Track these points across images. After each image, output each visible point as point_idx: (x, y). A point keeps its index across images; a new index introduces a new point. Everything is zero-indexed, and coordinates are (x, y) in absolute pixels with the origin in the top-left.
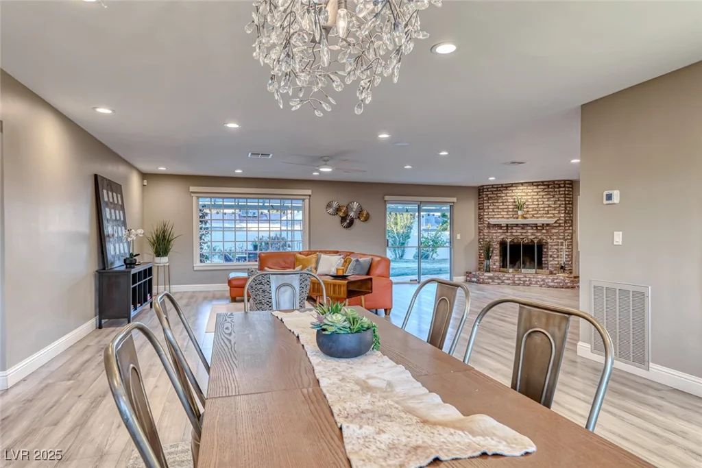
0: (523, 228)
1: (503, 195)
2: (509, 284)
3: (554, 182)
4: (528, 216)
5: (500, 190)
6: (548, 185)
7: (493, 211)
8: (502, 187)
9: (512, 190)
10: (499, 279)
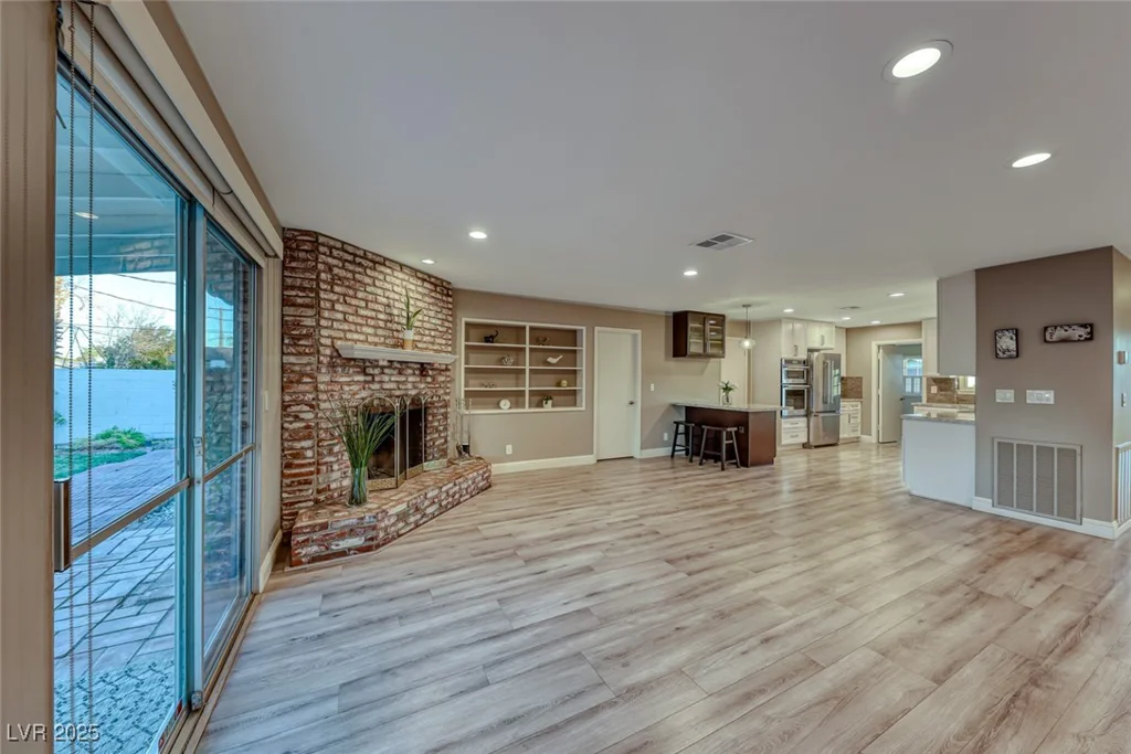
0: (400, 372)
1: (367, 280)
5: (360, 264)
6: (436, 286)
7: (345, 320)
8: (365, 257)
9: (385, 274)
10: (417, 509)
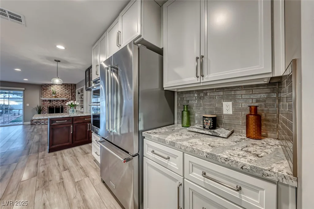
0: (56, 102)
1: (49, 88)
2: (43, 125)
3: (67, 84)
4: (58, 97)
5: (48, 86)
6: (66, 85)
7: (45, 95)
8: (49, 85)
